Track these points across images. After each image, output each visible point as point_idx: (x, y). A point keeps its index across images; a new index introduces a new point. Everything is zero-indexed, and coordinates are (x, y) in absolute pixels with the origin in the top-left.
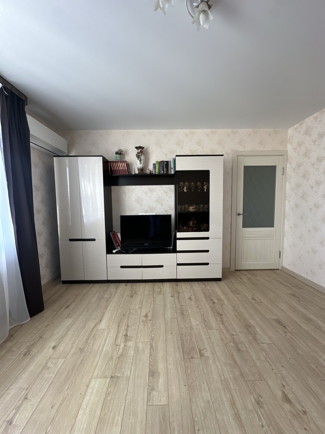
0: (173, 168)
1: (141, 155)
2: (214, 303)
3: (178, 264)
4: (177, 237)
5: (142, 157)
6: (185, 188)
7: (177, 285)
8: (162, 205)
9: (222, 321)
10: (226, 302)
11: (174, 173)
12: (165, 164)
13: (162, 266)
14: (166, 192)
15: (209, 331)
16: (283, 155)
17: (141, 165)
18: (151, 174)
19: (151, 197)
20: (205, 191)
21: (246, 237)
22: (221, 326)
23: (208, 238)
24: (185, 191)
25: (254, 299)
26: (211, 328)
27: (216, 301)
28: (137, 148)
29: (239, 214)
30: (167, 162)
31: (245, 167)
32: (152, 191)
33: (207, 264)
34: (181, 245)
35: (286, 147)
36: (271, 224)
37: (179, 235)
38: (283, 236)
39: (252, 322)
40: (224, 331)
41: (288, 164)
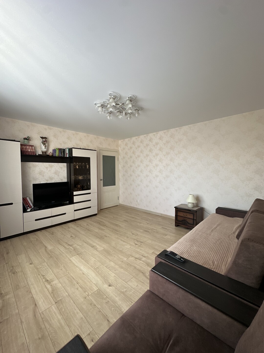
0: (68, 154)
1: (46, 143)
2: (100, 223)
3: (75, 211)
4: (74, 194)
5: (47, 144)
6: (77, 166)
7: (76, 223)
8: (58, 176)
9: (107, 227)
10: (104, 221)
11: (68, 157)
12: (62, 151)
13: (65, 214)
14: (61, 168)
15: (104, 231)
16: (117, 152)
17: (46, 149)
18: (52, 156)
19: (51, 170)
20: (88, 168)
21: (105, 191)
22: (107, 228)
23: (90, 193)
24: (77, 168)
25: (114, 217)
26: (104, 230)
27: (100, 222)
28: (42, 138)
29: (101, 180)
30: (64, 149)
31: (103, 156)
32: (51, 167)
33: (90, 207)
34: (76, 199)
35: (118, 148)
36: (114, 184)
37: (75, 193)
38: (119, 189)
39: (117, 223)
40: (109, 229)
41: (120, 156)
